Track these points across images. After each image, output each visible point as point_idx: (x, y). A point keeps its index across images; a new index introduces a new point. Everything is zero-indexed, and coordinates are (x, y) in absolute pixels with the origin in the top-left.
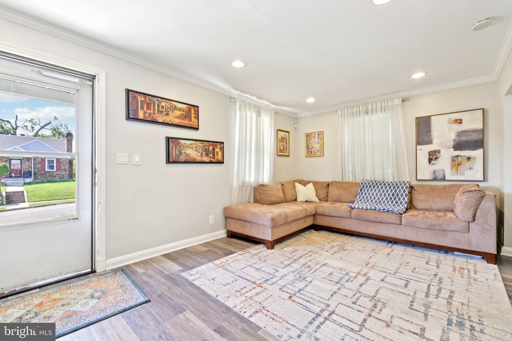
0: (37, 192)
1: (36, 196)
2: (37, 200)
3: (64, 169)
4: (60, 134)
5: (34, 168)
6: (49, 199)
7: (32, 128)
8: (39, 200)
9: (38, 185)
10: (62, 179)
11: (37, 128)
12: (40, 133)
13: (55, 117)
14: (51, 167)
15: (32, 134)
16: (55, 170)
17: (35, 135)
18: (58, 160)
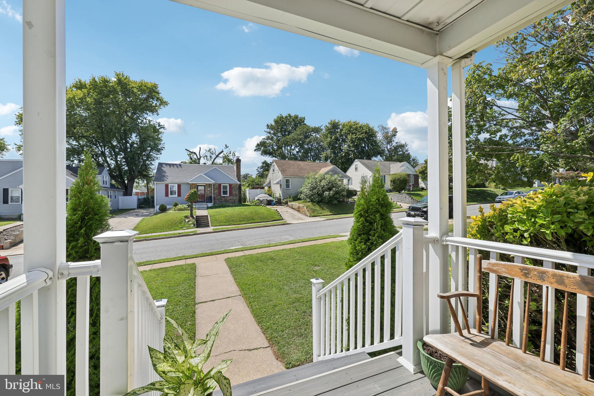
0: (217, 217)
1: (216, 221)
2: (218, 225)
3: (235, 194)
4: (229, 161)
5: (214, 194)
6: (226, 224)
7: (211, 157)
8: (219, 224)
9: (217, 210)
10: (233, 204)
11: (214, 156)
12: (215, 162)
13: (226, 146)
14: (225, 193)
15: (211, 162)
16: (228, 195)
17: (212, 163)
18: (230, 185)
